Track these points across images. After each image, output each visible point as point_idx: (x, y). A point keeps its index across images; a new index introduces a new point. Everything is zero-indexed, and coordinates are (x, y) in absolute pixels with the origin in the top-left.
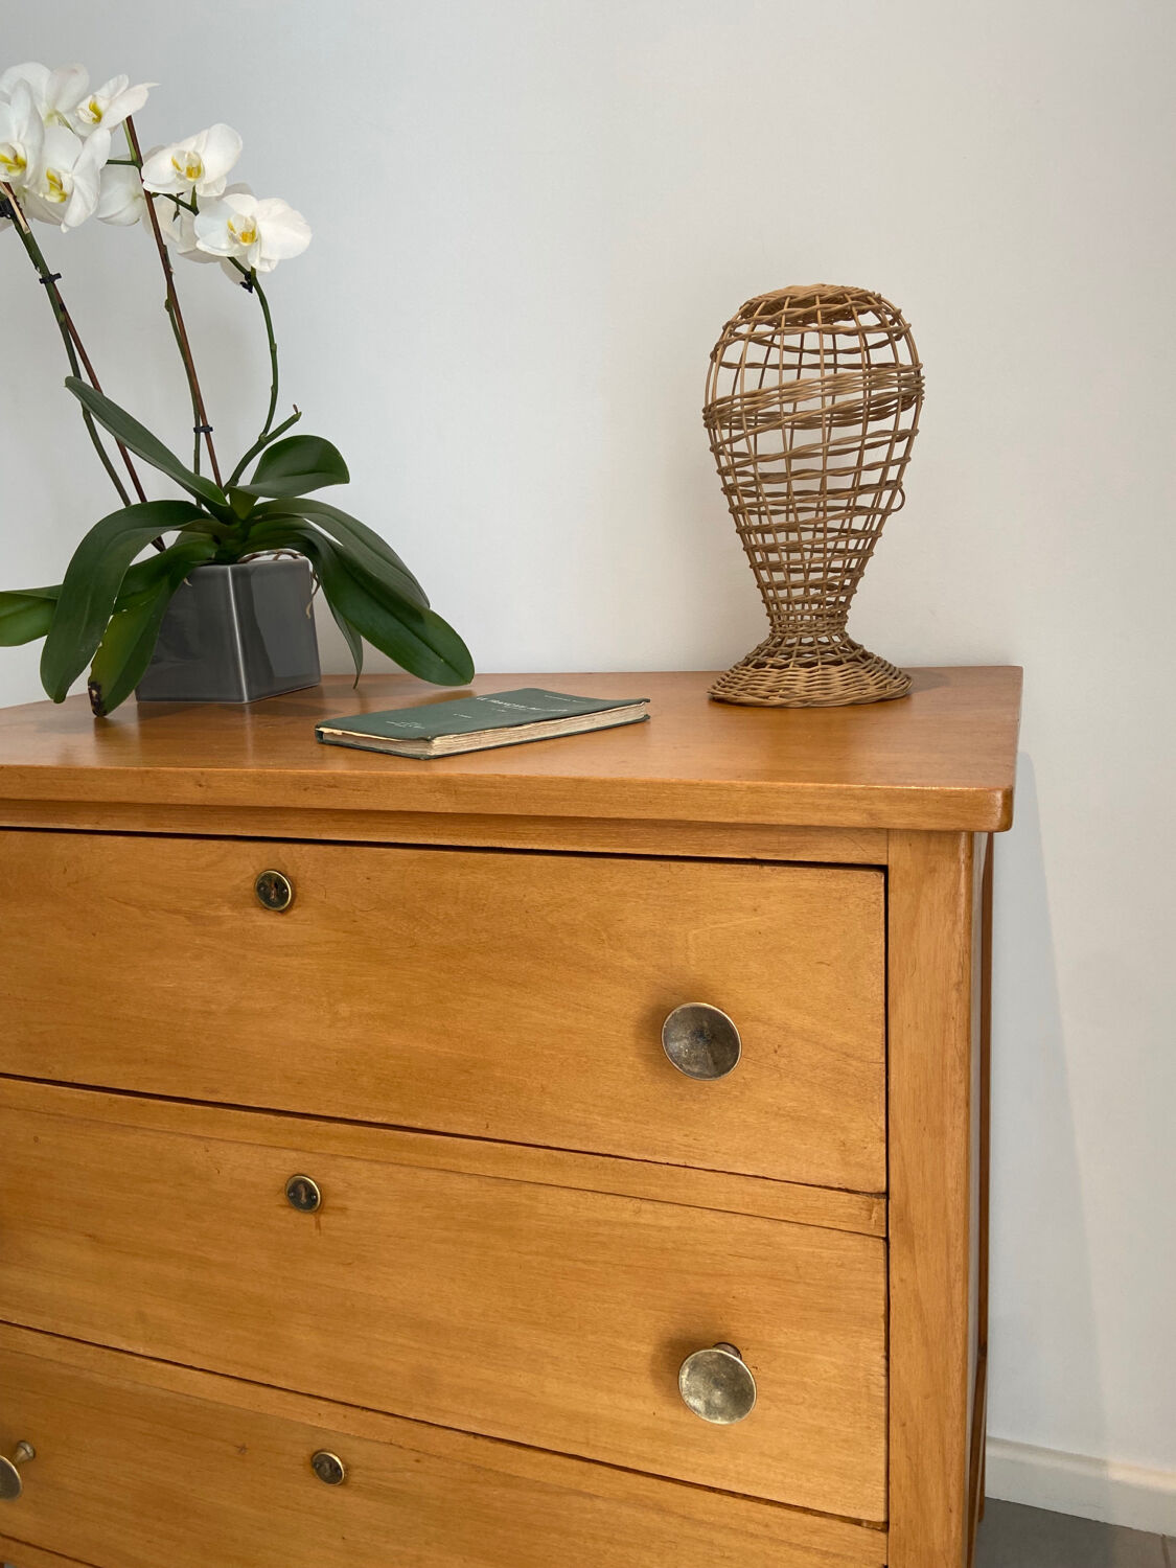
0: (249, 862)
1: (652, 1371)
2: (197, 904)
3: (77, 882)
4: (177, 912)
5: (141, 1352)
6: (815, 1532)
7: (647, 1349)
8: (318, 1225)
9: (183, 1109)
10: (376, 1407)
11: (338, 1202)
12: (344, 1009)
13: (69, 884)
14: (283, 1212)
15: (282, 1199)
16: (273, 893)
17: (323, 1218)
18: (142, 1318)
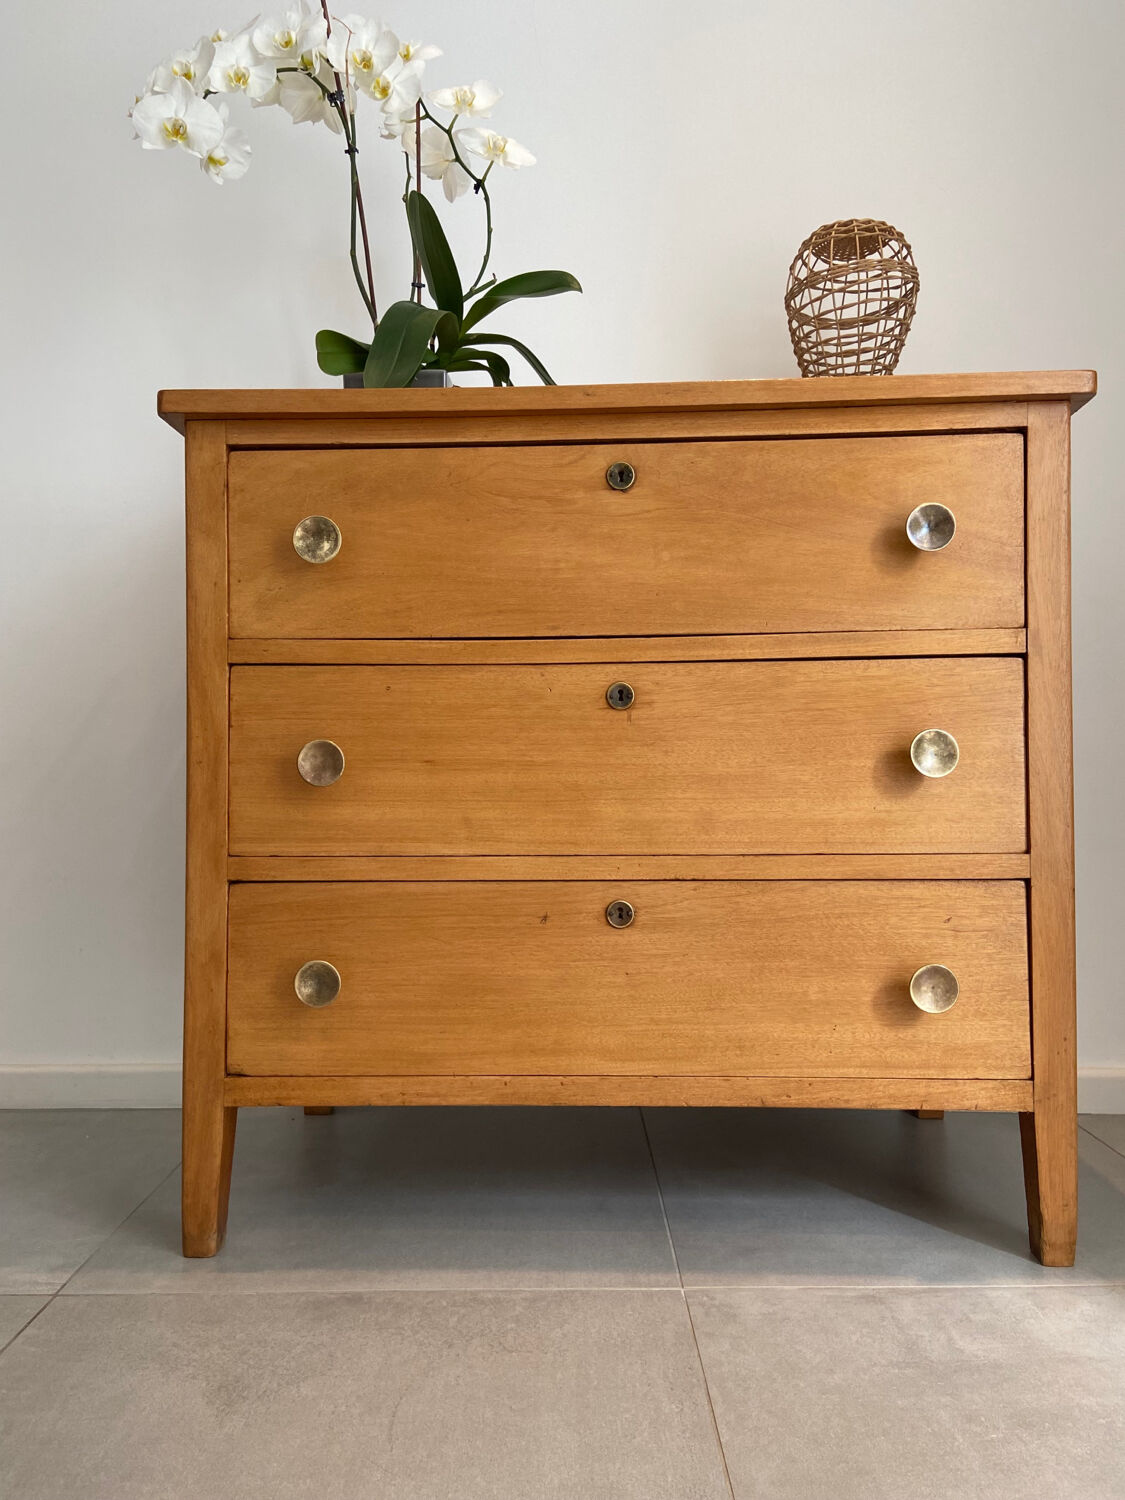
0: (602, 459)
1: (874, 777)
2: (557, 490)
3: (460, 482)
4: (540, 498)
5: (462, 852)
6: (984, 865)
7: (870, 763)
8: (629, 719)
9: (529, 644)
10: (666, 851)
11: (646, 698)
12: (665, 555)
13: (451, 485)
14: (601, 713)
15: (603, 703)
16: (621, 478)
17: (635, 713)
18: (467, 822)
